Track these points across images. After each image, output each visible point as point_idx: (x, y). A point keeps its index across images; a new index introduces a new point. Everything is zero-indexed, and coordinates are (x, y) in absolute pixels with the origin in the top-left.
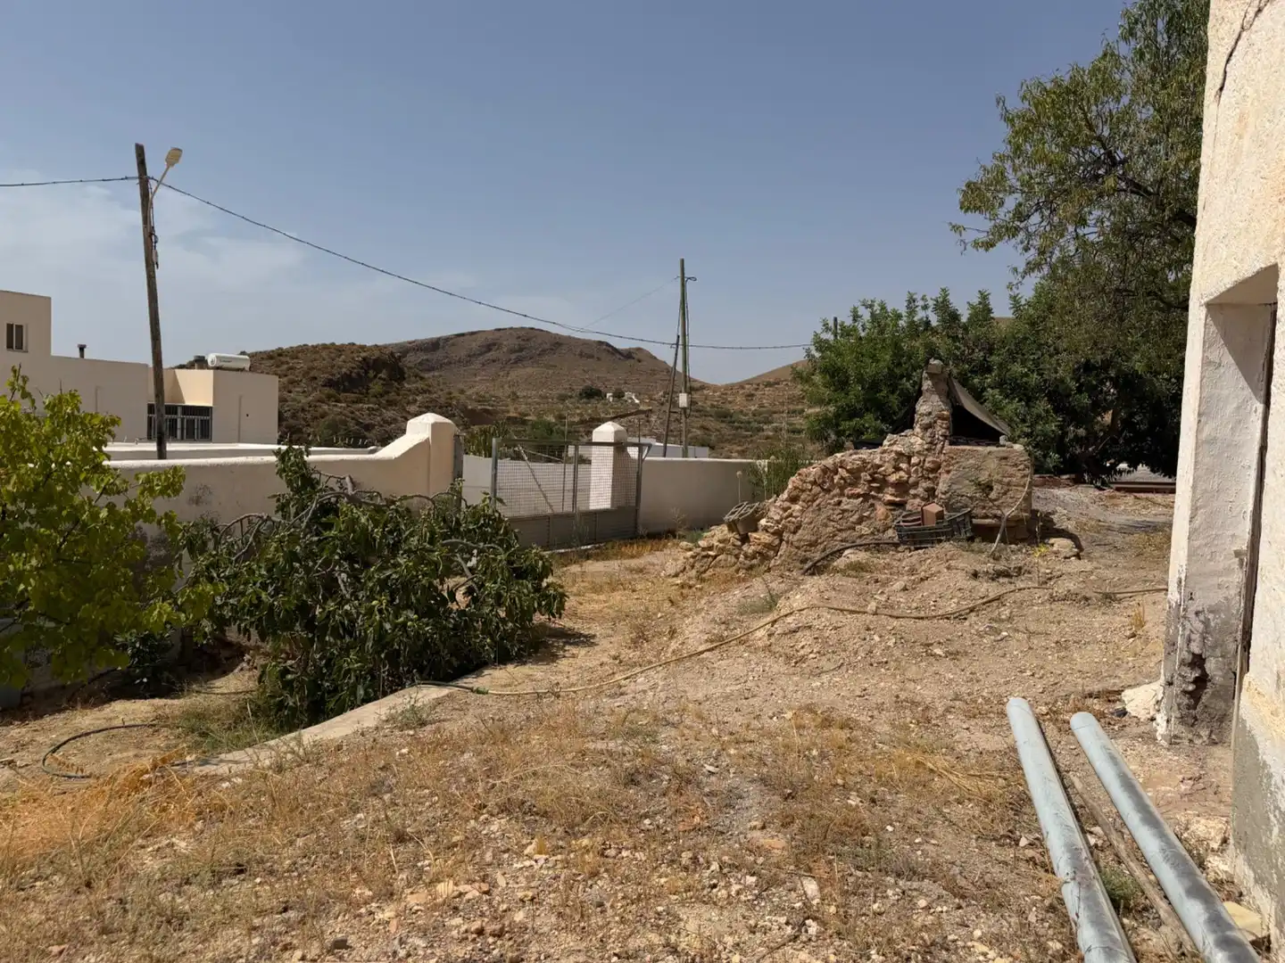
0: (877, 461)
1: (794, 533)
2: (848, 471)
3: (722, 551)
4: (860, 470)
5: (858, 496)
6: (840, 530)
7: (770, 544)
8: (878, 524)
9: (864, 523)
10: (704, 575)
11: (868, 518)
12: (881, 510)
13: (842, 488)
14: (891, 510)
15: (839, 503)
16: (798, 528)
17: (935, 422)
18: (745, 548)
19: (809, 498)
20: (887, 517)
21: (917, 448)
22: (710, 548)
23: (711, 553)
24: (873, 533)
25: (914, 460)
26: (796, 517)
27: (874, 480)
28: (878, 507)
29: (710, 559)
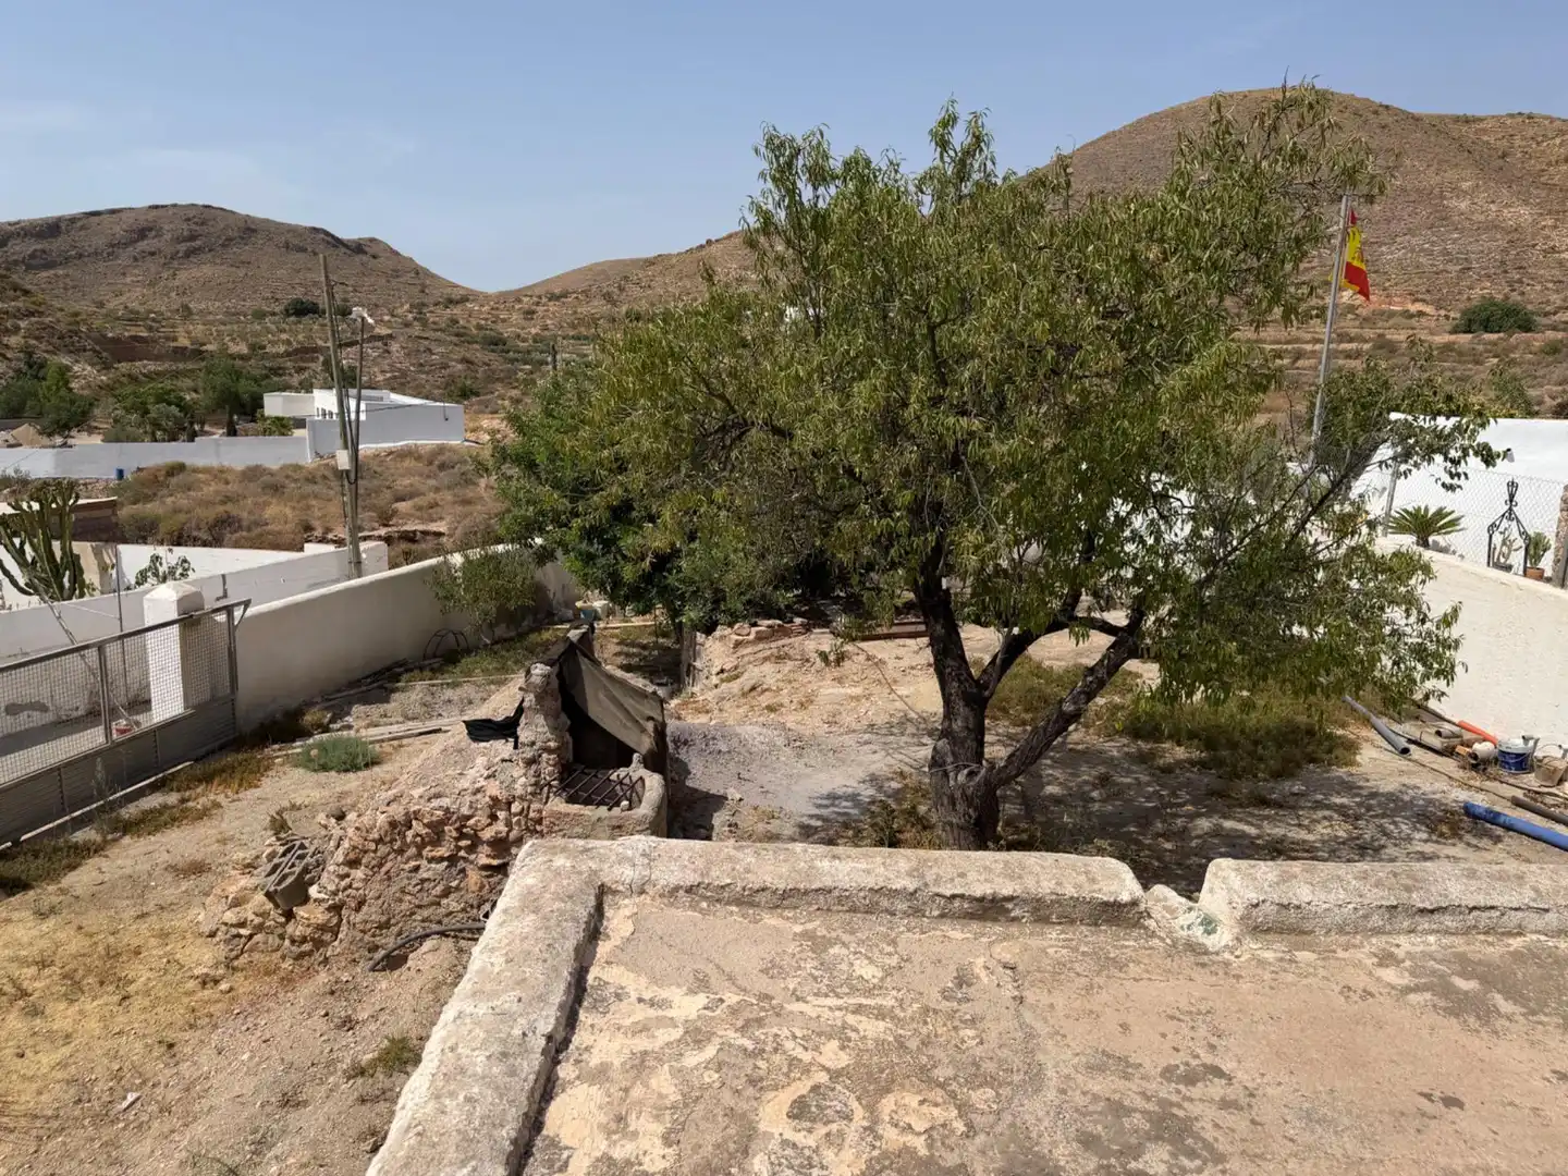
0: (465, 811)
1: (358, 909)
2: (427, 825)
3: (260, 928)
4: (443, 822)
5: (441, 859)
6: (420, 907)
7: (324, 925)
8: (472, 898)
9: (452, 896)
10: (236, 963)
11: (457, 889)
12: (474, 877)
13: (420, 847)
14: (488, 877)
15: (417, 869)
16: (361, 904)
17: (540, 756)
18: (290, 928)
19: (374, 862)
20: (482, 887)
21: (519, 790)
22: (242, 925)
23: (243, 932)
24: (464, 910)
25: (516, 807)
26: (357, 889)
27: (462, 836)
28: (469, 872)
29: (243, 940)
